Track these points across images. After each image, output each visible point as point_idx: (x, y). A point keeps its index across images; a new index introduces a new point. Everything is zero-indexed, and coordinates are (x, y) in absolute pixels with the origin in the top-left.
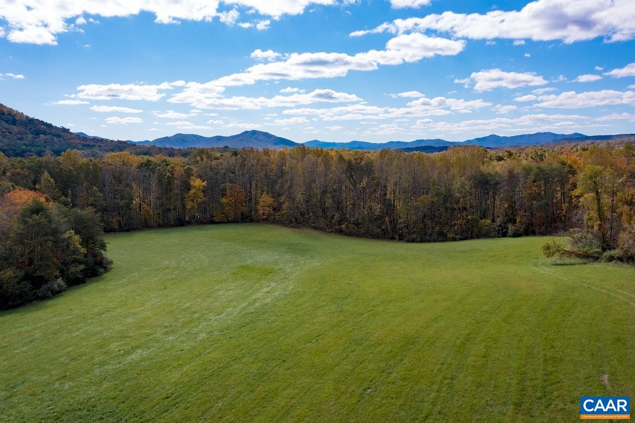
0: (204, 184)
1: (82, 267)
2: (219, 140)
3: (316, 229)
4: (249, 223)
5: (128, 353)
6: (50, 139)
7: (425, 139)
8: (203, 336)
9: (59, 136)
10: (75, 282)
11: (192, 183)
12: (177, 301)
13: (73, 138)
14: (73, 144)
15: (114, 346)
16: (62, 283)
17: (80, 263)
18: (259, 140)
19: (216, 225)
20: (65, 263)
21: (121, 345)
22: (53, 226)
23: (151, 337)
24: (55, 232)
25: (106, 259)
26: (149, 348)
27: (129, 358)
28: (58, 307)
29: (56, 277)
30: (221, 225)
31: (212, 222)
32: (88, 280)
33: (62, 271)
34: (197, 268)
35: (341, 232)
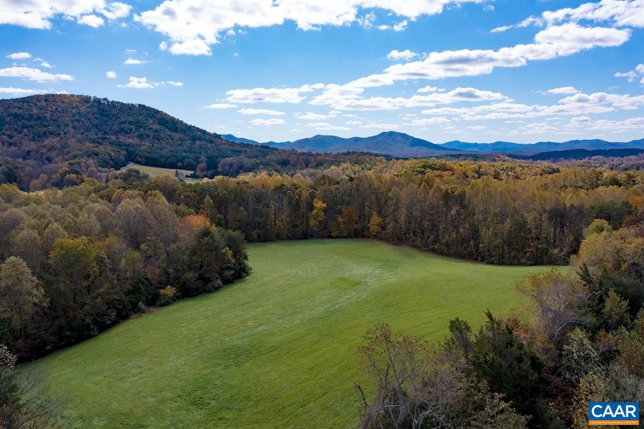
0: (325, 205)
1: (232, 272)
2: (356, 141)
3: (414, 247)
4: (360, 239)
5: (257, 327)
6: (204, 145)
7: (581, 139)
8: (298, 321)
9: (212, 142)
10: (228, 282)
11: (315, 205)
12: (289, 300)
13: (224, 144)
14: (223, 149)
15: (250, 323)
16: (220, 283)
17: (231, 269)
18: (397, 142)
19: (333, 239)
20: (222, 269)
21: (253, 323)
22: (216, 244)
23: (270, 320)
24: (217, 249)
25: (247, 266)
26: (268, 325)
27: (257, 329)
28: (219, 298)
29: (217, 279)
30: (336, 239)
31: (331, 237)
32: (235, 281)
33: (220, 275)
34: (309, 277)
35: (434, 251)
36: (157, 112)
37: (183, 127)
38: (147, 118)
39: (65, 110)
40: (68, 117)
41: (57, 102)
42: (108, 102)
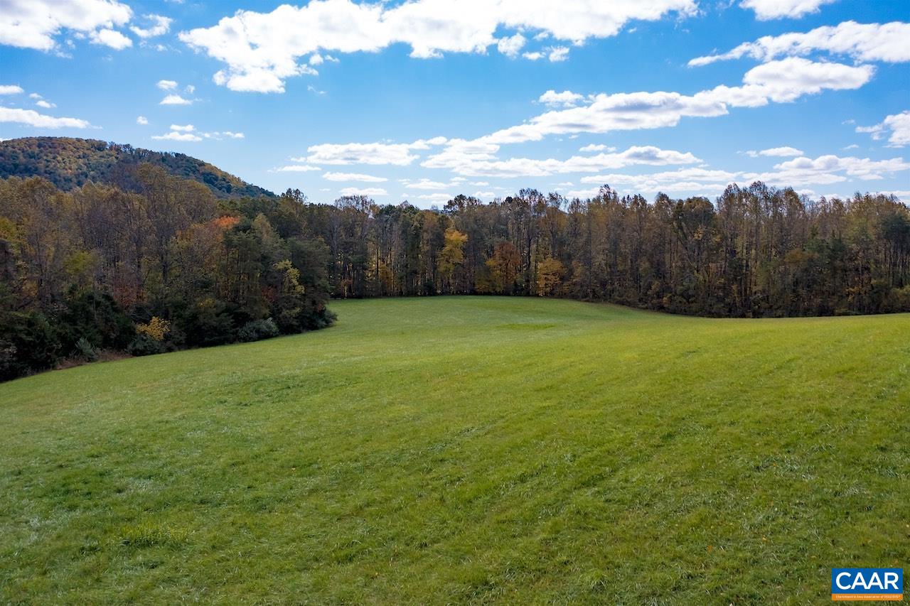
0: (465, 238)
11: (447, 236)
16: (273, 325)
22: (263, 250)
25: (328, 312)
29: (266, 317)
31: (473, 293)
33: (272, 311)
35: (661, 309)
36: (202, 164)
37: (240, 186)
38: (187, 172)
39: (67, 160)
40: (70, 169)
41: (55, 148)
42: (131, 150)
